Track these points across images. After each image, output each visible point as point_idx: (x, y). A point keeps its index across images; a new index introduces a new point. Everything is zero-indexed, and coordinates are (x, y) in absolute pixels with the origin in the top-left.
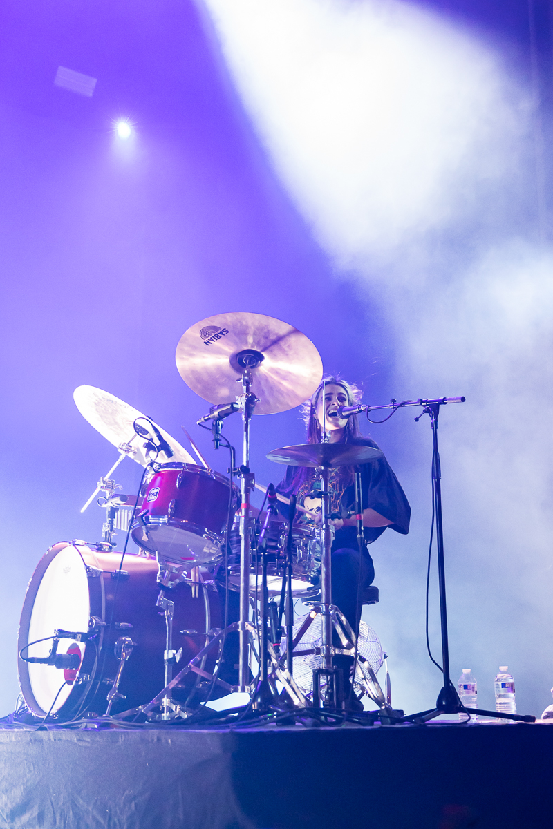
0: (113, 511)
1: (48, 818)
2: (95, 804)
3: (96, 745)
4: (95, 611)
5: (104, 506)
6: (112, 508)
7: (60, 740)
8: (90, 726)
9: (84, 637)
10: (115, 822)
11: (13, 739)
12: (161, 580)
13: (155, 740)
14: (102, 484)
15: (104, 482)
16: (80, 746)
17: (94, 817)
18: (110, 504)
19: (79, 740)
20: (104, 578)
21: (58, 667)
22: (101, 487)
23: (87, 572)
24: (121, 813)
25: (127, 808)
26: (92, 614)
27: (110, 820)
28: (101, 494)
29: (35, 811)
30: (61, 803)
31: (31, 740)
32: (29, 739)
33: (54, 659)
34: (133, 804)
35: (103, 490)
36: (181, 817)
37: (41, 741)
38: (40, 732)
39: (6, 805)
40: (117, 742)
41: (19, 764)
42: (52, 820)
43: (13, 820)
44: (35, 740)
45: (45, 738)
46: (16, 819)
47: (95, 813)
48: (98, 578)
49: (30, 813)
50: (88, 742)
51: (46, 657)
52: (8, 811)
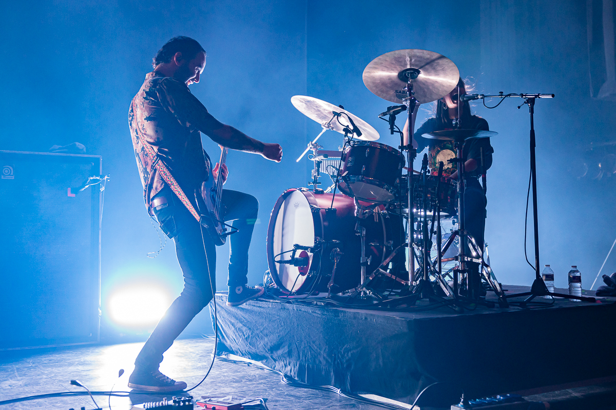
0: (319, 163)
1: (295, 354)
2: (325, 350)
3: (324, 317)
4: (317, 233)
5: (313, 159)
6: (318, 161)
7: (300, 310)
8: (319, 303)
9: (312, 250)
10: (338, 362)
11: (270, 306)
12: (357, 215)
13: (364, 319)
14: (311, 146)
15: (312, 145)
16: (313, 316)
17: (324, 358)
18: (317, 159)
19: (313, 312)
20: (322, 213)
21: (295, 266)
22: (311, 148)
23: (311, 209)
24: (342, 357)
25: (346, 355)
26: (316, 235)
27: (335, 360)
28: (310, 152)
29: (286, 350)
30: (302, 347)
31: (282, 308)
32: (280, 307)
33: (294, 261)
34: (350, 353)
35: (311, 150)
36: (381, 363)
37: (288, 309)
38: (287, 304)
39: (267, 343)
40: (339, 316)
41: (275, 320)
42: (297, 356)
43: (272, 353)
44: (284, 308)
45: (291, 308)
46: (274, 352)
47: (325, 355)
48: (318, 213)
49: (283, 350)
50: (319, 314)
51: (288, 260)
52: (269, 347)
